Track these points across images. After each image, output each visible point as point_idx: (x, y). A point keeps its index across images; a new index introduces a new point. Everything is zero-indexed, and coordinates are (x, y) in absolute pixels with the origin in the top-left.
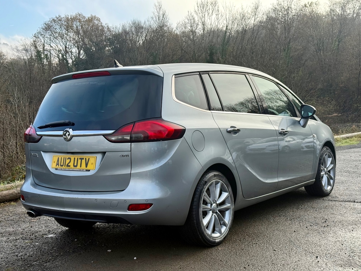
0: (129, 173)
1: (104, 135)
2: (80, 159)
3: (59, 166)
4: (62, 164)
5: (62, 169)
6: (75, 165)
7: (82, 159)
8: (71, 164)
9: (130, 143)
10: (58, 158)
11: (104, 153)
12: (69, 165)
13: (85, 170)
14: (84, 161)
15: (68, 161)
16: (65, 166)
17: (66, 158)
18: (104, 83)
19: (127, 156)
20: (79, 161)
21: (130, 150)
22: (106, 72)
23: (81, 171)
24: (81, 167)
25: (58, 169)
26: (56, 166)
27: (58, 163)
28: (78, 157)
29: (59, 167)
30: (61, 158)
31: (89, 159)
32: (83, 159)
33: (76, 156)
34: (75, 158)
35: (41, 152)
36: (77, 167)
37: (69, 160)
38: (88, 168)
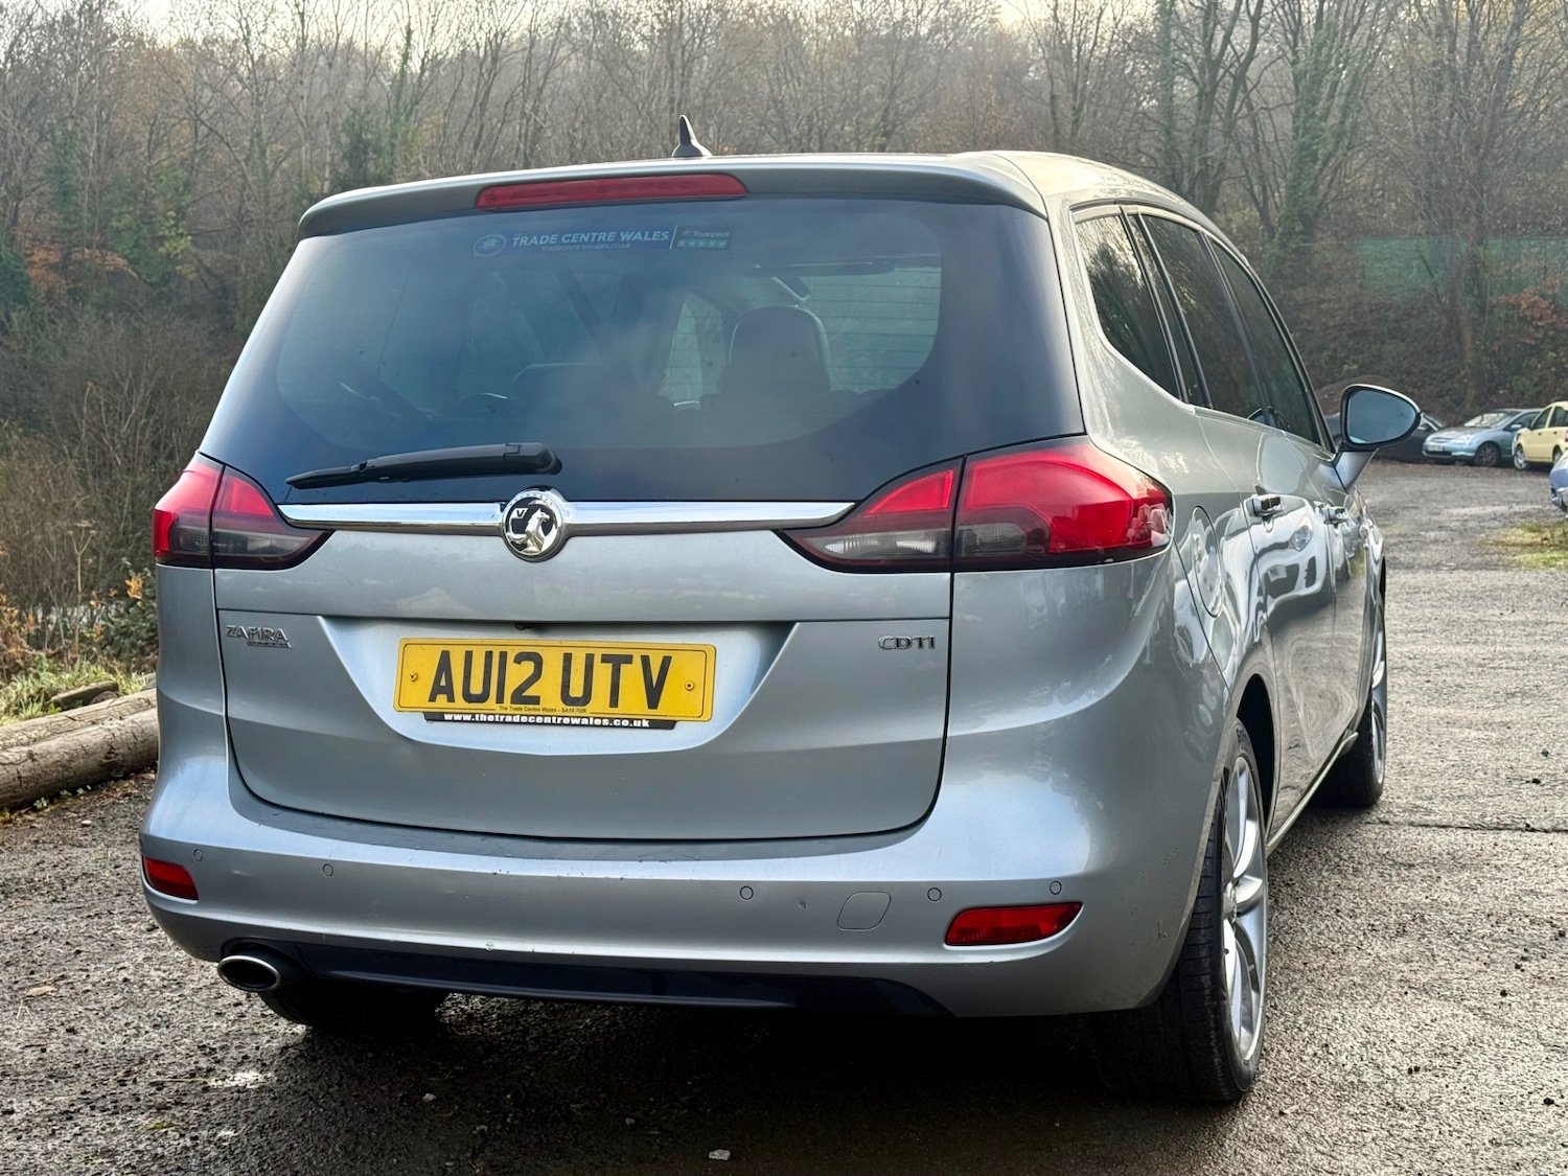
0: (938, 740)
1: (787, 533)
2: (605, 659)
3: (451, 699)
4: (476, 688)
5: (483, 718)
6: (577, 690)
7: (617, 661)
8: (548, 689)
9: (948, 575)
10: (445, 658)
11: (775, 629)
12: (529, 692)
13: (645, 724)
14: (632, 675)
15: (517, 674)
16: (500, 700)
17: (503, 655)
18: (725, 238)
19: (926, 644)
20: (602, 673)
21: (947, 615)
22: (716, 177)
23: (621, 727)
24: (614, 702)
25: (447, 717)
26: (432, 699)
27: (443, 683)
28: (591, 651)
29: (451, 705)
30: (469, 656)
31: (666, 662)
32: (628, 659)
33: (582, 645)
34: (568, 658)
35: (320, 618)
36: (590, 708)
37: (528, 668)
38: (663, 711)
